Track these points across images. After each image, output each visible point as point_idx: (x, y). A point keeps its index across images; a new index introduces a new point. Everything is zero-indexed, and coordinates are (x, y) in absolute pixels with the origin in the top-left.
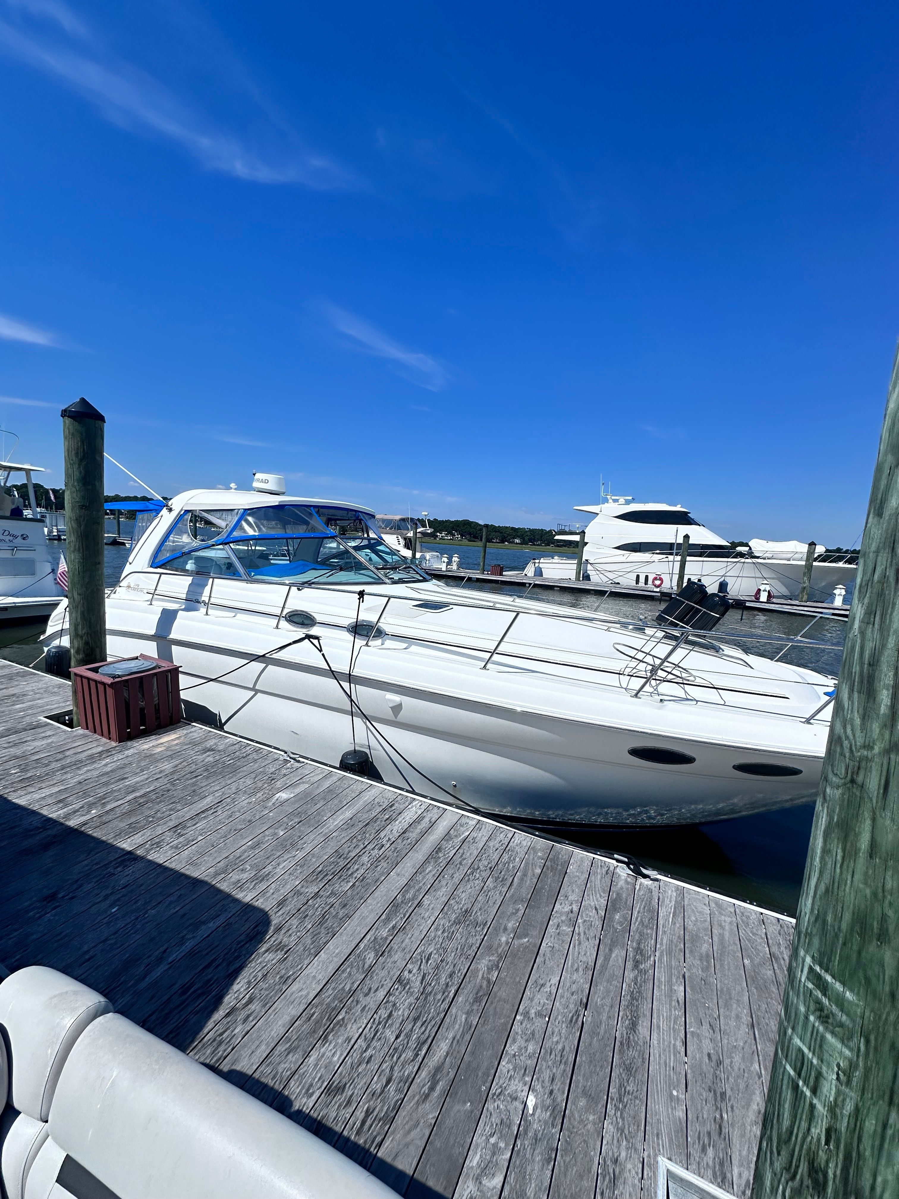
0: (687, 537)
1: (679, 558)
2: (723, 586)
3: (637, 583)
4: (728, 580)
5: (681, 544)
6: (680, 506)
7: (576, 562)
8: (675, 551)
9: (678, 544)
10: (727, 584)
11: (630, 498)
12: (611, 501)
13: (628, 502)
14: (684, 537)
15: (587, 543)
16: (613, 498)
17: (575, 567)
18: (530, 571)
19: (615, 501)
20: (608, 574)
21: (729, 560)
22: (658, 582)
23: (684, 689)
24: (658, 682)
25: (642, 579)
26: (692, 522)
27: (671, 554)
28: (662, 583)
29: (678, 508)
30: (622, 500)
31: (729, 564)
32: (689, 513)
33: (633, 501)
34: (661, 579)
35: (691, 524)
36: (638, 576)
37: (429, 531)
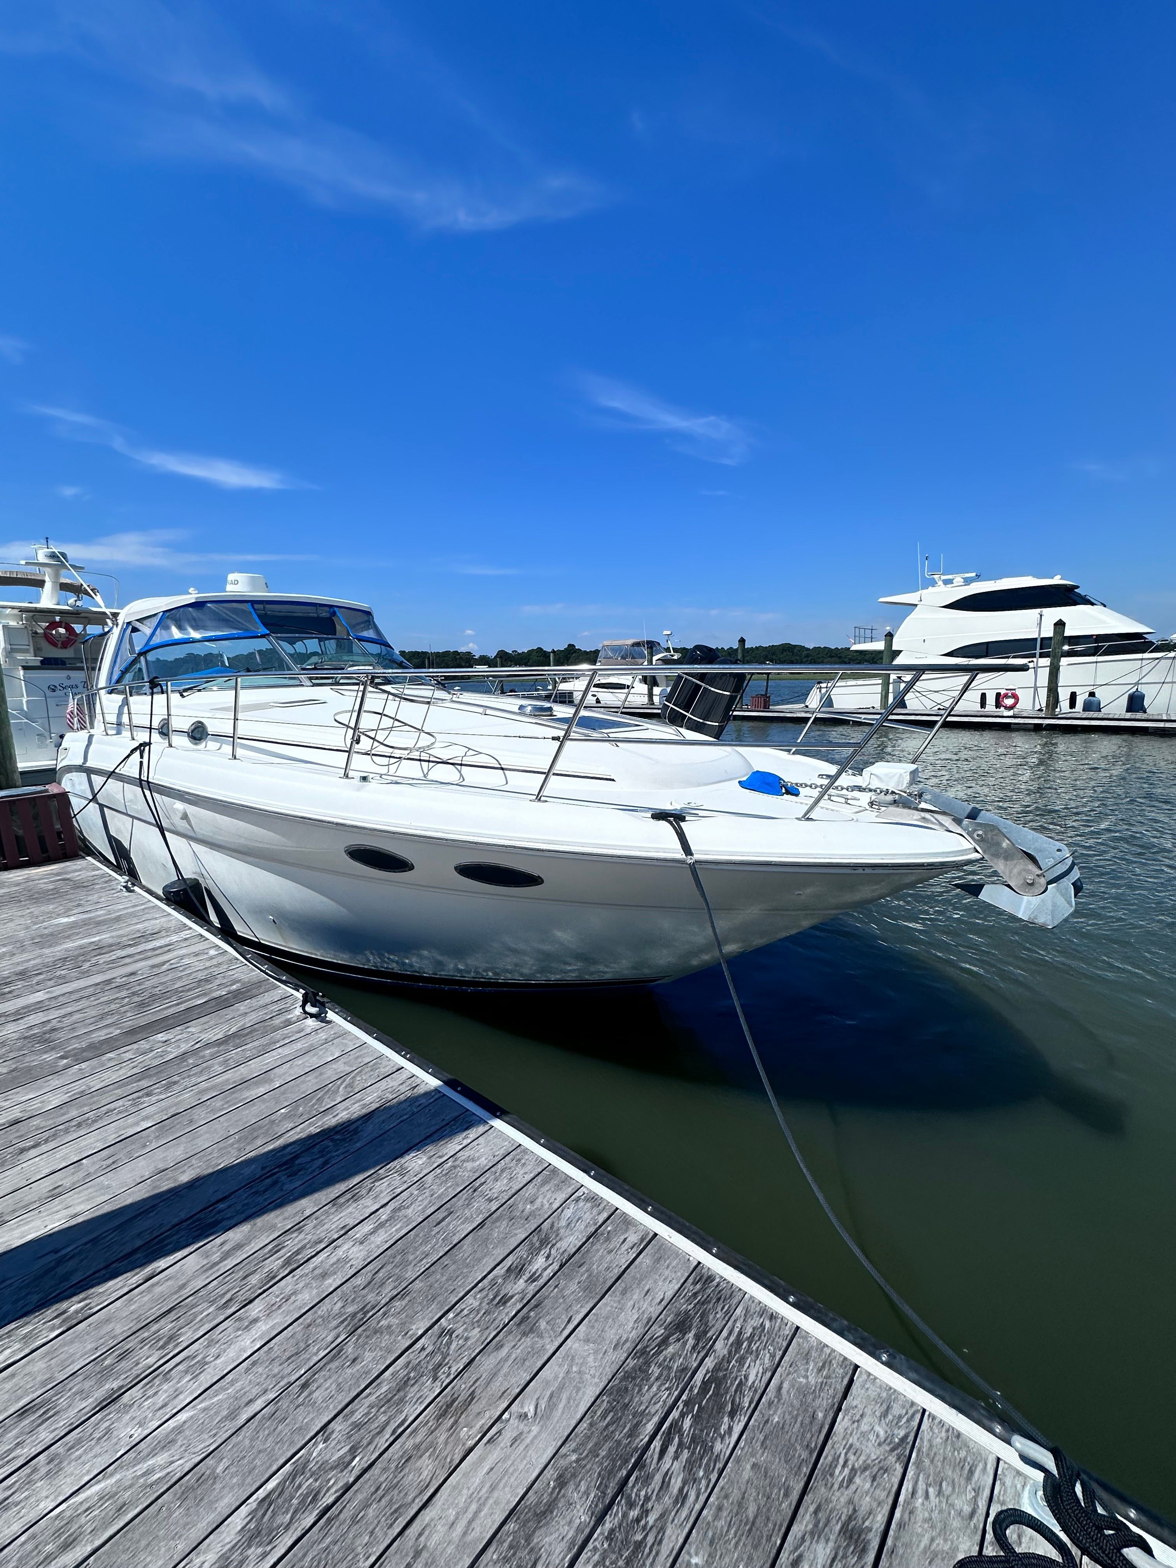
0: (1060, 625)
1: (1045, 662)
2: (1135, 702)
3: (982, 707)
4: (1142, 689)
5: (1050, 638)
6: (1059, 577)
7: (880, 681)
8: (1038, 651)
9: (1042, 639)
10: (1142, 697)
11: (973, 574)
12: (940, 583)
13: (968, 582)
14: (1055, 624)
15: (900, 652)
16: (943, 577)
17: (879, 689)
18: (814, 700)
19: (947, 582)
20: (934, 696)
21: (1146, 655)
22: (1009, 702)
23: (460, 772)
24: (431, 764)
25: (991, 700)
26: (1077, 599)
27: (1034, 656)
28: (1016, 703)
29: (1057, 580)
30: (958, 579)
31: (1145, 662)
32: (1078, 587)
33: (978, 578)
34: (1015, 696)
35: (1075, 603)
36: (983, 697)
37: (675, 657)
